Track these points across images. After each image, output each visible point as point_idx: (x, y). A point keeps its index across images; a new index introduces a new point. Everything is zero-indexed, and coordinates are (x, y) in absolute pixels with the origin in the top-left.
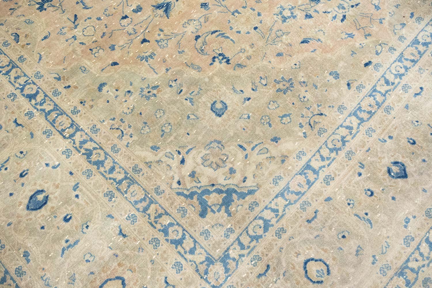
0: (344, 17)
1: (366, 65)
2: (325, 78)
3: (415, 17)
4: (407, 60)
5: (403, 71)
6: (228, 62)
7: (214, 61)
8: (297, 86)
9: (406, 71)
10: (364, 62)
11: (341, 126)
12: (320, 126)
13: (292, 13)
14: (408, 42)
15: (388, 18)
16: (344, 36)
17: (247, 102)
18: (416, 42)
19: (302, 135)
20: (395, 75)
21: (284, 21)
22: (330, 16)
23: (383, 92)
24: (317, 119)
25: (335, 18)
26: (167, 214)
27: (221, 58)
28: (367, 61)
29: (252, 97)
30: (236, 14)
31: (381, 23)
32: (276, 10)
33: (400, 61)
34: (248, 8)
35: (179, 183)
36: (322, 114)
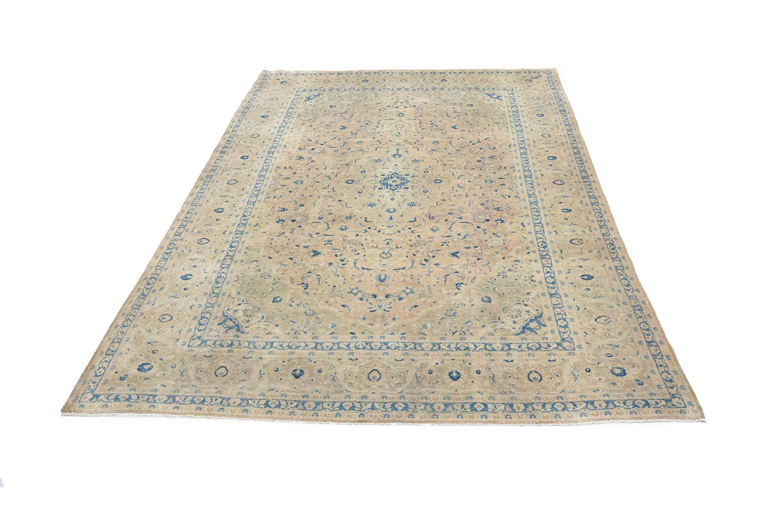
0: (375, 311)
1: (352, 333)
2: (329, 323)
3: (403, 335)
4: (370, 345)
5: (361, 347)
6: (305, 289)
7: (301, 284)
8: (314, 317)
9: (362, 349)
10: (352, 331)
11: (305, 342)
12: (299, 336)
13: (357, 293)
14: (382, 340)
15: (390, 326)
16: (362, 317)
17: (289, 306)
18: (386, 344)
19: (288, 332)
20: (356, 346)
21: (349, 293)
22: (370, 306)
23: (340, 347)
24: (302, 333)
25: (370, 308)
26: (211, 314)
27: (306, 285)
28: (354, 332)
29: (294, 306)
30: (336, 276)
31: (385, 325)
32: (353, 287)
33: (367, 344)
34: (344, 278)
35: (228, 309)
36: (305, 333)
